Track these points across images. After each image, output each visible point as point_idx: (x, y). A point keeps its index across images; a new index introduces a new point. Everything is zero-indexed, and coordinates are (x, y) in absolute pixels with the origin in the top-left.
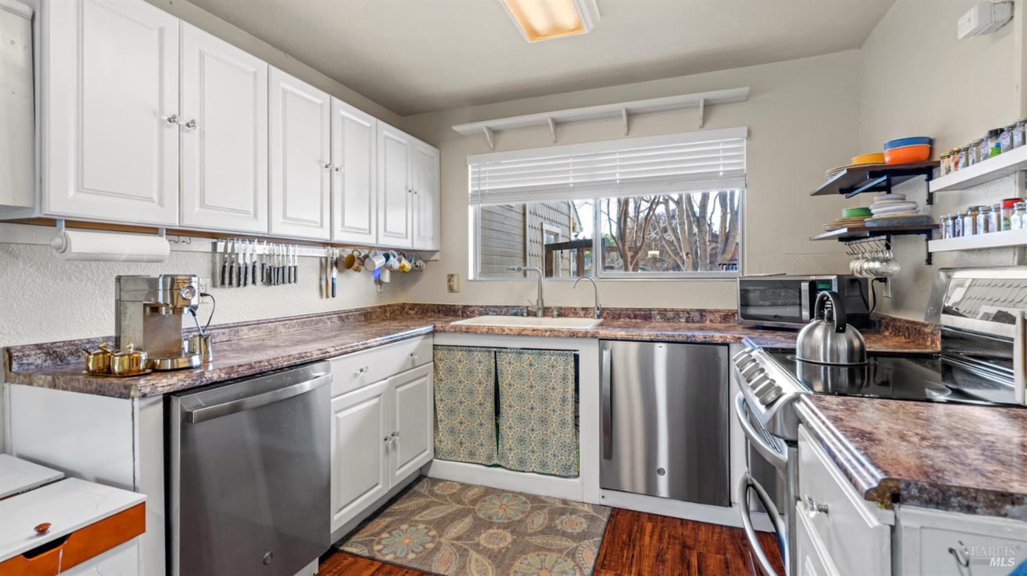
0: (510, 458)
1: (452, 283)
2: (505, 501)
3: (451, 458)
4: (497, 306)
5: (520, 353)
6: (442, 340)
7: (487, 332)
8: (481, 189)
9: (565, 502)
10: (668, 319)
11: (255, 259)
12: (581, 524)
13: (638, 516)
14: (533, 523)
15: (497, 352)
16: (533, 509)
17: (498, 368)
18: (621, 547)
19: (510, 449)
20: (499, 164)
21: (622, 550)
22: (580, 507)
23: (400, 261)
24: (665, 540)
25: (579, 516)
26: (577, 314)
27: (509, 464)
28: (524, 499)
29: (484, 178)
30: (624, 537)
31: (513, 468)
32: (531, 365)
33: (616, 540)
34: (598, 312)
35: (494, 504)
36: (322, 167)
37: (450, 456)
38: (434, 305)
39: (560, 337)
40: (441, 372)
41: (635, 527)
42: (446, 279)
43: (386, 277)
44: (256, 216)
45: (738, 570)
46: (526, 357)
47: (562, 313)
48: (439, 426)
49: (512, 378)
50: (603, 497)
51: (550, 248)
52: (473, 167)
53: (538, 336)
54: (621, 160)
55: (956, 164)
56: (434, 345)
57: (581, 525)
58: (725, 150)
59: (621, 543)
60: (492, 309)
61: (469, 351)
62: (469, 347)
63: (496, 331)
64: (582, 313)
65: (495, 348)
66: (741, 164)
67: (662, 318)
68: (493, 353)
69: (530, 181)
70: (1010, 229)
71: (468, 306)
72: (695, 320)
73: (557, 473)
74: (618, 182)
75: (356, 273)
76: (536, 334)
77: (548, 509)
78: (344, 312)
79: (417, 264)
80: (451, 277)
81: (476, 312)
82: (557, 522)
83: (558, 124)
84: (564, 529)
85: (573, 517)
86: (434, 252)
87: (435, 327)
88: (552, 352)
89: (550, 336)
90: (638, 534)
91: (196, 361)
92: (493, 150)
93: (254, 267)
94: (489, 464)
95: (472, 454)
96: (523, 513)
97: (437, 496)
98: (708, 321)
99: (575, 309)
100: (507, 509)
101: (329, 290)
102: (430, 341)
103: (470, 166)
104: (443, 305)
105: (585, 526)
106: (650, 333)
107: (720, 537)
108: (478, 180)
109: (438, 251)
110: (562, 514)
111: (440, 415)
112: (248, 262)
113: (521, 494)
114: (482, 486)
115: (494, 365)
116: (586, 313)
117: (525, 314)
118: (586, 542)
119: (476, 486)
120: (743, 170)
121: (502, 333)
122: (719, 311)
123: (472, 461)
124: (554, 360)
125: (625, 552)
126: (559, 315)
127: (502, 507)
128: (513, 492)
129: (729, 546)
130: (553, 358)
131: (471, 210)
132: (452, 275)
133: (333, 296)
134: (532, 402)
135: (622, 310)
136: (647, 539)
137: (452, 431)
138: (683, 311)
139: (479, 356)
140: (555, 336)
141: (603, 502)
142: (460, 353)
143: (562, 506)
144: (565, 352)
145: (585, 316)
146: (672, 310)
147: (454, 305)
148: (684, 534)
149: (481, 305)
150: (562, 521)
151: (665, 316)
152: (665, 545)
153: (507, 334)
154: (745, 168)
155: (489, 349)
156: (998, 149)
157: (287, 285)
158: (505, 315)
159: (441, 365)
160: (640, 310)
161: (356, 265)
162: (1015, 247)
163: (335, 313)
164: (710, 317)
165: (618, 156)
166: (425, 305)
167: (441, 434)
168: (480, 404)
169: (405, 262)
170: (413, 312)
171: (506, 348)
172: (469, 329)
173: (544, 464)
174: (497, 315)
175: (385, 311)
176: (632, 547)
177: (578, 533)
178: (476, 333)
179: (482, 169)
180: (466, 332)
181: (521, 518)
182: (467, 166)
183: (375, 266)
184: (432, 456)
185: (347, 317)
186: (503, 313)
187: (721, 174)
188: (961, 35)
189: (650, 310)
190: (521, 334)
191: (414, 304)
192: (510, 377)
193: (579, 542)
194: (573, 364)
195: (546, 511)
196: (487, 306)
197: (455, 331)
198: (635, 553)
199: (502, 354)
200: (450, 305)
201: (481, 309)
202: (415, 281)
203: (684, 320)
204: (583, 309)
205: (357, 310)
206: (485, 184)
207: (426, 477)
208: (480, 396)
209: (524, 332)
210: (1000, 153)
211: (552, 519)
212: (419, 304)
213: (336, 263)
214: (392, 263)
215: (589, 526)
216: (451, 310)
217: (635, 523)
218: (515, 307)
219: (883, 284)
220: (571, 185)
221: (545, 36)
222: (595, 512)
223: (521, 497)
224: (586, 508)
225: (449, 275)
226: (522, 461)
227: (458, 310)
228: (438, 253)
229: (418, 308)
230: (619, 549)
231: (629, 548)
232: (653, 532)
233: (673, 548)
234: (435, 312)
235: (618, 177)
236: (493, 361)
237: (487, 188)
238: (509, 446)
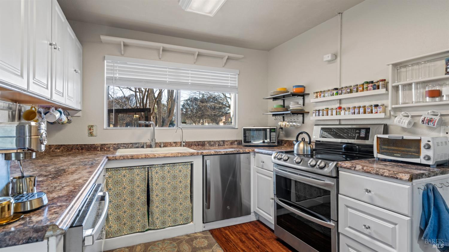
0: (157, 223)
1: (91, 131)
2: (160, 246)
3: (118, 235)
4: (125, 144)
5: (163, 167)
6: (111, 165)
7: (145, 157)
8: (115, 76)
9: (187, 235)
10: (212, 145)
12: (204, 241)
13: (220, 230)
14: (184, 250)
15: (150, 167)
16: (179, 244)
17: (149, 176)
18: (227, 243)
19: (157, 219)
20: (126, 64)
21: (228, 244)
22: (196, 235)
24: (237, 235)
25: (200, 239)
26: (171, 145)
27: (156, 226)
28: (168, 241)
29: (116, 70)
30: (224, 239)
31: (159, 228)
32: (169, 172)
33: (222, 241)
34: (184, 144)
35: (157, 250)
37: (117, 233)
38: (77, 145)
39: (186, 156)
40: (110, 185)
41: (224, 234)
42: (87, 129)
45: (265, 234)
46: (166, 168)
47: (166, 145)
48: (110, 218)
49: (158, 181)
50: (204, 227)
52: (107, 62)
53: (174, 156)
54: (192, 74)
55: (320, 95)
56: (107, 169)
58: (231, 77)
59: (225, 242)
61: (131, 169)
62: (131, 167)
64: (174, 145)
65: (148, 165)
66: (236, 84)
67: (209, 145)
68: (147, 169)
70: (340, 115)
71: (105, 144)
72: (222, 144)
73: (182, 223)
74: (190, 83)
77: (184, 241)
79: (69, 118)
80: (90, 128)
82: (194, 245)
83: (164, 50)
84: (200, 246)
85: (198, 240)
86: (77, 111)
87: (107, 157)
88: (180, 164)
89: (181, 156)
90: (227, 236)
92: (122, 55)
94: (145, 230)
95: (132, 228)
96: (175, 247)
98: (226, 145)
99: (170, 143)
100: (166, 249)
103: (105, 61)
104: (84, 145)
105: (206, 242)
106: (224, 151)
107: (250, 226)
108: (111, 70)
109: (80, 110)
110: (192, 241)
113: (164, 240)
114: (141, 244)
115: (147, 175)
116: (176, 145)
117: (145, 147)
118: (214, 247)
119: (137, 245)
120: (236, 86)
122: (229, 141)
123: (133, 232)
124: (181, 168)
125: (230, 244)
126: (164, 146)
127: (162, 249)
128: (160, 241)
129: (255, 228)
132: (92, 126)
134: (169, 191)
135: (192, 142)
136: (231, 236)
138: (217, 141)
139: (138, 171)
140: (184, 156)
141: (204, 229)
142: (124, 171)
143: (189, 238)
144: (187, 163)
145: (176, 146)
146: (213, 141)
147: (95, 144)
148: (240, 230)
149: (114, 143)
150: (196, 244)
151: (210, 144)
152: (239, 236)
154: (237, 85)
155: (145, 167)
156: (337, 94)
158: (131, 148)
159: (110, 180)
160: (200, 142)
162: (338, 119)
164: (226, 143)
165: (190, 72)
167: (110, 222)
168: (138, 198)
170: (58, 151)
171: (154, 165)
172: (133, 156)
173: (175, 221)
176: (230, 242)
177: (207, 245)
178: (138, 158)
181: (177, 250)
187: (229, 86)
188: (324, 60)
189: (204, 142)
190: (164, 156)
191: (59, 145)
192: (157, 180)
193: (211, 249)
194: (190, 168)
195: (184, 242)
196: (118, 144)
198: (234, 243)
199: (152, 168)
200: (91, 144)
201: (114, 146)
203: (217, 145)
208: (138, 194)
209: (167, 156)
211: (191, 245)
212: (64, 145)
213: (20, 116)
215: (208, 241)
216: (92, 148)
217: (222, 233)
218: (136, 143)
219: (281, 129)
220: (168, 82)
222: (204, 235)
223: (166, 241)
224: (199, 235)
225: (89, 126)
226: (164, 223)
227: (98, 147)
228: (81, 111)
229: (64, 148)
230: (227, 245)
231: (230, 243)
232: (231, 233)
233: (243, 236)
234: (78, 150)
235: (190, 81)
236: (147, 173)
237: (117, 75)
238: (156, 217)
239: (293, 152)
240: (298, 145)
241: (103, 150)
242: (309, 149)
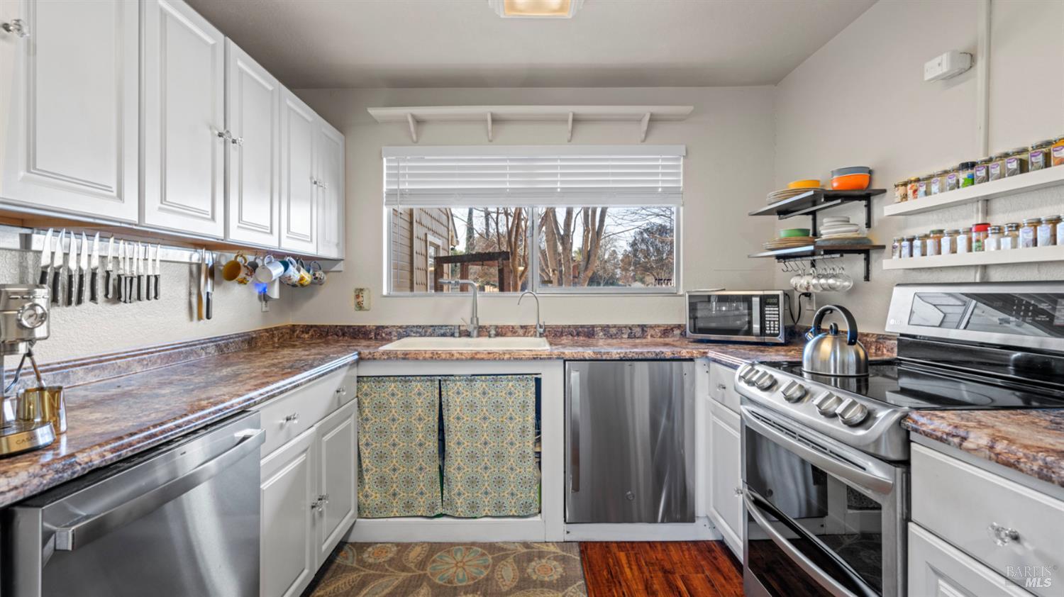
0: (459, 504)
1: (361, 299)
2: (459, 557)
3: (382, 515)
4: (420, 326)
5: (471, 381)
6: (369, 370)
7: (432, 358)
8: (401, 187)
9: (526, 545)
10: (611, 336)
11: (95, 262)
12: (555, 568)
13: (607, 547)
14: (503, 578)
15: (442, 380)
16: (497, 561)
17: (443, 400)
18: (608, 586)
19: (459, 494)
20: (423, 160)
21: (610, 590)
22: (545, 548)
23: (299, 270)
24: (645, 569)
25: (549, 559)
26: (514, 333)
27: (457, 511)
28: (480, 550)
29: (404, 175)
30: (605, 573)
31: (463, 516)
32: (484, 393)
33: (599, 579)
34: (542, 330)
35: (447, 563)
36: (213, 133)
37: (380, 511)
38: (337, 326)
39: (521, 359)
40: (367, 410)
41: (610, 560)
42: (353, 295)
43: (275, 293)
44: (120, 196)
45: (723, 586)
46: (478, 384)
47: (500, 332)
48: (365, 477)
49: (461, 411)
50: (568, 532)
51: (440, 261)
52: (389, 161)
53: (495, 359)
54: (562, 167)
55: (915, 191)
56: (358, 377)
57: (557, 570)
58: (664, 167)
59: (605, 582)
60: (415, 329)
61: (406, 381)
62: (405, 376)
63: (444, 356)
64: (521, 332)
65: (440, 376)
66: (678, 181)
67: (605, 335)
68: (437, 383)
71: (383, 327)
72: (638, 335)
73: (516, 514)
74: (559, 190)
75: (242, 287)
76: (493, 357)
77: (512, 556)
78: (222, 338)
79: (317, 275)
80: (359, 292)
81: (394, 333)
82: (529, 570)
83: (496, 120)
84: (540, 578)
85: (544, 561)
86: (336, 261)
87: (359, 354)
88: (510, 377)
89: (509, 359)
90: (617, 568)
92: (416, 143)
93: (94, 275)
94: (433, 515)
95: (408, 506)
96: (486, 567)
97: (370, 566)
98: (649, 337)
99: (513, 327)
100: (466, 567)
101: (202, 309)
102: (355, 372)
103: (385, 160)
104: (349, 327)
105: (560, 570)
106: (619, 351)
107: (690, 554)
108: (395, 176)
109: (343, 260)
110: (530, 560)
111: (366, 463)
112: (84, 265)
113: (473, 544)
114: (424, 543)
115: (437, 396)
116: (526, 332)
117: (457, 334)
118: (570, 588)
119: (416, 544)
120: (680, 187)
121: (450, 358)
122: (659, 326)
123: (410, 514)
124: (512, 386)
125: (614, 591)
126: (497, 335)
127: (459, 565)
128: (464, 544)
129: (703, 563)
130: (510, 384)
131: (386, 211)
132: (361, 290)
133: (208, 317)
134: (485, 436)
135: (564, 327)
136: (627, 570)
137: (382, 481)
138: (626, 326)
139: (419, 386)
140: (516, 359)
141: (568, 538)
142: (393, 385)
143: (525, 550)
144: (525, 376)
145: (524, 335)
146: (615, 326)
147: (365, 326)
148: (658, 558)
149: (399, 324)
150: (534, 569)
151: (608, 332)
152: (647, 574)
153: (457, 359)
154: (681, 185)
155: (433, 378)
156: (972, 181)
157: (145, 302)
158: (431, 335)
159: (366, 401)
160: (582, 326)
161: (242, 275)
162: (976, 266)
163: (211, 340)
164: (650, 332)
165: (559, 163)
166: (323, 326)
167: (367, 487)
168: (421, 445)
169: (303, 273)
170: (307, 336)
171: (453, 375)
172: (407, 354)
173: (499, 506)
174: (421, 336)
175: (273, 336)
176: (618, 584)
177: (557, 580)
179: (401, 164)
180: (404, 359)
181: (488, 575)
182: (382, 159)
184: (356, 515)
185: (227, 345)
186: (428, 333)
187: (660, 190)
188: (928, 77)
189: (593, 327)
190: (474, 358)
191: (308, 326)
192: (458, 409)
193: (563, 590)
194: (534, 389)
195: (510, 560)
196: (407, 327)
197: (389, 358)
198: (625, 591)
199: (448, 382)
200: (358, 326)
201: (399, 330)
202: (311, 296)
203: (626, 336)
204: (522, 327)
205: (238, 335)
206: (404, 182)
207: (346, 543)
208: (420, 435)
209: (478, 356)
210: (973, 184)
211: (522, 570)
212: (316, 326)
213: (211, 273)
214: (292, 274)
215: (564, 568)
216: (360, 332)
217: (608, 555)
218: (442, 326)
219: (808, 298)
220: (508, 190)
221: (521, 11)
222: (563, 551)
223: (475, 548)
224: (552, 548)
225: (357, 289)
226: (473, 506)
227: (370, 332)
228: (342, 262)
229: (315, 331)
230: (607, 590)
231: (615, 586)
232: (629, 562)
233: (657, 577)
234: (338, 336)
235: (559, 185)
236: (437, 391)
237: (407, 186)
238: (456, 491)
239: (800, 364)
240: (817, 345)
241: (379, 337)
242: (851, 358)
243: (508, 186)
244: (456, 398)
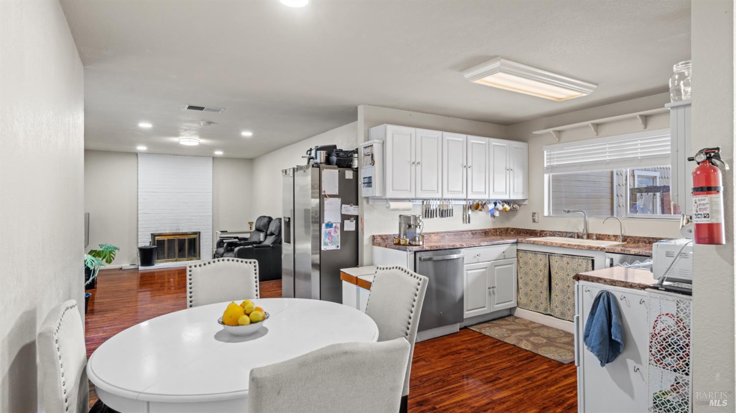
0: (556, 312)
1: (534, 218)
4: (560, 232)
5: (562, 257)
6: (521, 247)
7: (544, 245)
8: (552, 164)
11: (437, 206)
14: (561, 340)
15: (550, 255)
16: (565, 336)
17: (550, 264)
19: (557, 307)
20: (563, 149)
23: (503, 206)
26: (609, 239)
27: (556, 315)
29: (554, 158)
31: (558, 317)
32: (568, 263)
34: (622, 238)
35: (544, 331)
36: (463, 167)
37: (525, 307)
38: (524, 229)
39: (582, 249)
40: (521, 264)
42: (531, 215)
43: (497, 214)
44: (438, 192)
46: (565, 259)
47: (599, 237)
48: (520, 291)
49: (558, 270)
52: (547, 152)
53: (570, 248)
54: (641, 144)
56: (517, 249)
60: (558, 233)
61: (536, 254)
62: (535, 251)
63: (549, 244)
64: (613, 238)
65: (549, 253)
68: (548, 256)
69: (582, 159)
71: (543, 231)
75: (481, 212)
76: (570, 247)
78: (474, 230)
79: (514, 207)
80: (533, 215)
81: (548, 234)
86: (524, 200)
87: (518, 240)
88: (579, 257)
89: (577, 248)
91: (421, 243)
92: (558, 142)
93: (436, 210)
94: (545, 313)
95: (537, 307)
96: (558, 336)
97: (516, 322)
100: (550, 333)
101: (467, 220)
102: (515, 247)
103: (545, 152)
104: (529, 230)
108: (549, 159)
109: (527, 199)
111: (520, 285)
112: (434, 208)
114: (541, 324)
115: (548, 262)
117: (576, 237)
121: (552, 245)
123: (537, 311)
126: (597, 239)
127: (548, 332)
128: (557, 329)
130: (580, 261)
131: (546, 176)
132: (535, 213)
133: (469, 222)
137: (526, 294)
139: (541, 257)
142: (531, 255)
144: (587, 258)
147: (536, 230)
153: (554, 246)
155: (546, 253)
157: (449, 217)
158: (565, 237)
159: (521, 260)
161: (480, 208)
163: (470, 231)
165: (639, 142)
166: (519, 229)
167: (520, 295)
168: (541, 282)
169: (506, 206)
170: (512, 233)
171: (555, 254)
174: (560, 236)
175: (497, 231)
178: (538, 244)
179: (552, 153)
180: (533, 244)
182: (543, 152)
183: (488, 209)
184: (516, 305)
185: (476, 233)
190: (561, 246)
191: (513, 228)
194: (591, 265)
196: (555, 232)
197: (527, 243)
199: (552, 256)
200: (533, 230)
201: (550, 233)
202: (514, 215)
204: (614, 236)
205: (481, 230)
206: (554, 161)
207: (513, 315)
208: (541, 278)
209: (564, 246)
212: (516, 229)
213: (470, 207)
214: (498, 207)
216: (533, 233)
220: (608, 161)
225: (533, 213)
226: (563, 314)
227: (538, 233)
228: (527, 201)
229: (516, 231)
235: (639, 155)
236: (548, 259)
237: (556, 163)
238: (555, 305)
241: (541, 235)
243: (608, 158)
244: (556, 264)
